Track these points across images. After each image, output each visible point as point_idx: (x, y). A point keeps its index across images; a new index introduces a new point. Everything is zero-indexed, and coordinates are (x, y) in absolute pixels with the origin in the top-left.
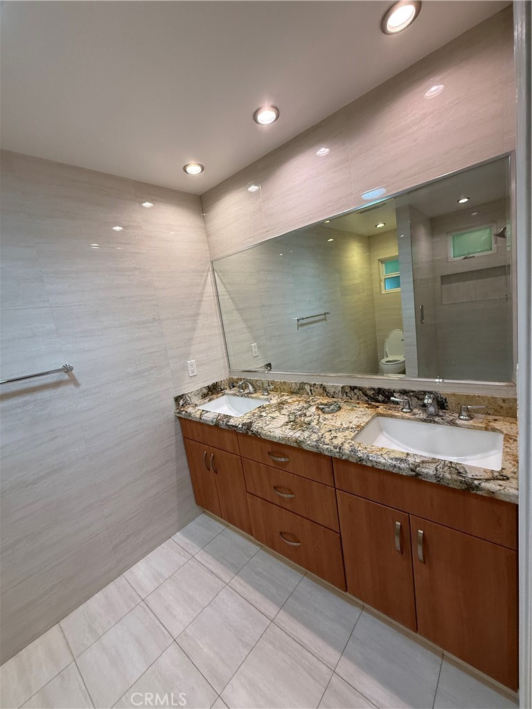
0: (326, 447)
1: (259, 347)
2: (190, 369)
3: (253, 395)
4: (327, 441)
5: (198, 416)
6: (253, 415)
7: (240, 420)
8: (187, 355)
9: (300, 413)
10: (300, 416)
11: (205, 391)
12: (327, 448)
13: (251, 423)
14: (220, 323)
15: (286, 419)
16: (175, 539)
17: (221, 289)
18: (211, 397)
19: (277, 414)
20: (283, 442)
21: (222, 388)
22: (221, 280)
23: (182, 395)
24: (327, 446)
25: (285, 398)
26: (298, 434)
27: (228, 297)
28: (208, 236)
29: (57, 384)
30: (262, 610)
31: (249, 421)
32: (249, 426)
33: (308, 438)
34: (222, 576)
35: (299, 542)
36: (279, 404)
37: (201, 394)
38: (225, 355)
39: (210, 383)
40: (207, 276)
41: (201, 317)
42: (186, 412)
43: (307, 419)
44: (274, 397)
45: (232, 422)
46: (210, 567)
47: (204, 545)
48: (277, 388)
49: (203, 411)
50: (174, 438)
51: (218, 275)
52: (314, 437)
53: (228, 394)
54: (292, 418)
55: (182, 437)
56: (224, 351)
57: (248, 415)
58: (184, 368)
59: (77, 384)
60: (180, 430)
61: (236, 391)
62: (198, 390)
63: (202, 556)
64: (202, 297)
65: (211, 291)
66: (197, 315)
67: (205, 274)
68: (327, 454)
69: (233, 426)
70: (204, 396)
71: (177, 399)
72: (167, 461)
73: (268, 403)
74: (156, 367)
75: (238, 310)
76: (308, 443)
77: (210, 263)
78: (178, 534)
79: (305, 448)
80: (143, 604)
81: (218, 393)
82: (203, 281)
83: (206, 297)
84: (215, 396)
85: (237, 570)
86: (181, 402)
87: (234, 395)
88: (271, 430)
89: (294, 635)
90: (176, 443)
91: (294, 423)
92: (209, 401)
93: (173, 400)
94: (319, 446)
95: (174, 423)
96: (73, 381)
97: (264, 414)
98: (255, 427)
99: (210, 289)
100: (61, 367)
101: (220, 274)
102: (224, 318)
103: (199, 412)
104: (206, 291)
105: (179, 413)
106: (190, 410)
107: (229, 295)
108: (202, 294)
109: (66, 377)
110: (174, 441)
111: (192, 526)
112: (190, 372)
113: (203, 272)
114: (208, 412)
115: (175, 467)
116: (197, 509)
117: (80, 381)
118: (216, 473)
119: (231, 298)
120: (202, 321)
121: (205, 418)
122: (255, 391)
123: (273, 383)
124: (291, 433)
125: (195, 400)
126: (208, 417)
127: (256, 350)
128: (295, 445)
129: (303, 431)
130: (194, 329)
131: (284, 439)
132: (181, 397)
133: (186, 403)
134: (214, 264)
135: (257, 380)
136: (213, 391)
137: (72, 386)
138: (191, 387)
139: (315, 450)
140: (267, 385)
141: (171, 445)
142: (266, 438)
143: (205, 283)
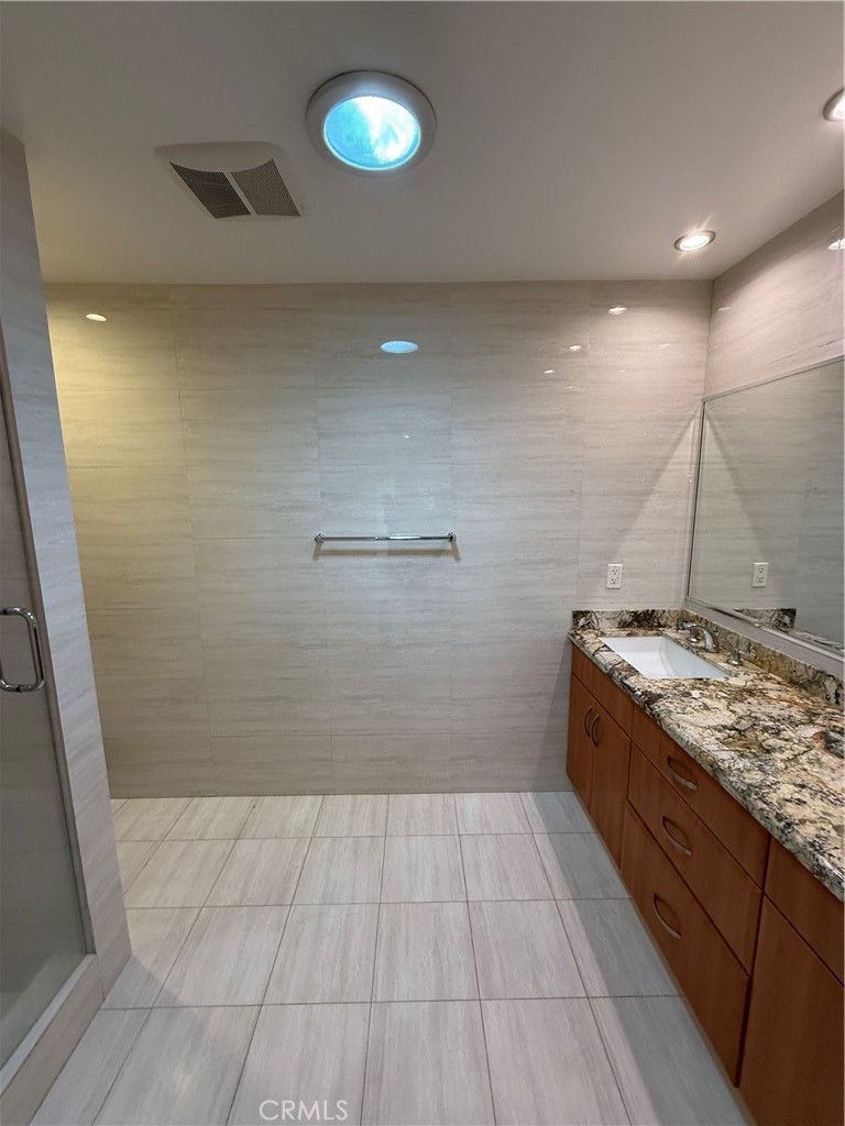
0: (760, 805)
1: (773, 571)
2: (610, 575)
3: (708, 655)
4: (773, 797)
5: (592, 651)
6: (675, 688)
7: (647, 684)
8: (609, 556)
9: (771, 724)
10: (765, 729)
11: (628, 618)
12: (761, 809)
13: (660, 696)
14: (690, 512)
15: (729, 719)
16: (524, 799)
17: (711, 449)
18: (635, 630)
19: (722, 705)
20: (691, 754)
21: (662, 623)
22: (716, 434)
23: (587, 612)
24: (764, 806)
25: (769, 685)
26: (724, 756)
27: (724, 466)
28: (709, 353)
29: (438, 553)
30: (583, 974)
31: (659, 692)
32: (652, 698)
33: (739, 769)
34: (555, 885)
35: (679, 934)
36: (744, 690)
37: (618, 619)
38: (685, 568)
39: (640, 608)
40: (687, 427)
41: (652, 497)
42: (582, 638)
43: (772, 742)
44: (746, 674)
45: (631, 681)
46: (546, 863)
47: (553, 831)
48: (764, 661)
49: (605, 646)
50: (558, 667)
51: (712, 426)
52: (755, 777)
53: (666, 636)
54: (745, 724)
55: (570, 671)
56: (686, 562)
57: (667, 682)
58: (601, 573)
59: (458, 558)
60: (569, 660)
61: (683, 637)
62: (614, 613)
63: (543, 842)
64: (667, 463)
65: (689, 454)
66: (647, 493)
67: (684, 424)
68: (758, 818)
69: (629, 687)
70: (623, 625)
71: (577, 615)
72: (540, 694)
73: (723, 680)
74: (557, 560)
75: (740, 492)
76: (732, 779)
77: (701, 403)
78: (529, 794)
79: (724, 785)
80: (457, 837)
81: (651, 628)
82: (675, 436)
83: (674, 464)
84: (641, 631)
85: (578, 896)
86: (582, 622)
87: (677, 641)
88: (682, 724)
89: (609, 1046)
90: (559, 675)
91: (737, 735)
92: (628, 635)
93: (571, 614)
94: (749, 796)
95: (563, 647)
96: (455, 553)
97: (695, 694)
98: (659, 706)
99: (686, 451)
100: (446, 535)
101: (716, 423)
102: (703, 504)
103: (598, 645)
104: (676, 453)
105: (572, 635)
106: (589, 637)
107: (727, 463)
108: (666, 460)
109: (448, 546)
110: (557, 672)
111: (551, 797)
112: (609, 581)
113: (682, 419)
114: (610, 650)
115: (549, 707)
116: (565, 780)
117: (461, 555)
118: (596, 745)
119: (730, 469)
120: (654, 504)
121: (599, 658)
122: (717, 650)
123: (758, 648)
124: (713, 747)
125: (605, 626)
126: (605, 658)
127: (764, 575)
128: (708, 769)
129: (742, 756)
130: (633, 516)
131: (694, 748)
132: (584, 614)
133: (588, 626)
134: (708, 405)
135: (730, 633)
136: (643, 622)
137: (451, 559)
138: (605, 604)
139: (739, 798)
140: (745, 647)
141: (551, 675)
142: (668, 732)
143: (679, 440)
